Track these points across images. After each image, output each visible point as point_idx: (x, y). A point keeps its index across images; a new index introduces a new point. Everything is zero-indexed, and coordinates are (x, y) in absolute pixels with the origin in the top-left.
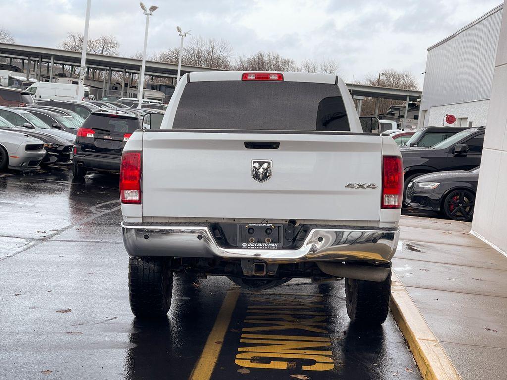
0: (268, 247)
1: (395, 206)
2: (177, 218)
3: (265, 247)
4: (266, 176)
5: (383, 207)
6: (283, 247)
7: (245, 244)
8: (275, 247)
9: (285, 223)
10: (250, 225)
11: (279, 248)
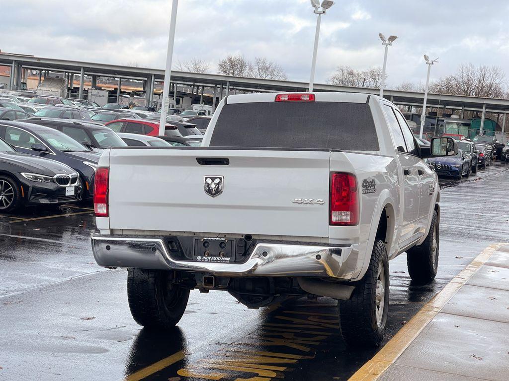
0: (221, 260)
1: (347, 223)
2: (143, 231)
3: (218, 260)
4: (218, 192)
5: (331, 223)
6: (235, 261)
7: (200, 257)
8: (228, 261)
9: (242, 237)
10: (205, 238)
11: (231, 262)
